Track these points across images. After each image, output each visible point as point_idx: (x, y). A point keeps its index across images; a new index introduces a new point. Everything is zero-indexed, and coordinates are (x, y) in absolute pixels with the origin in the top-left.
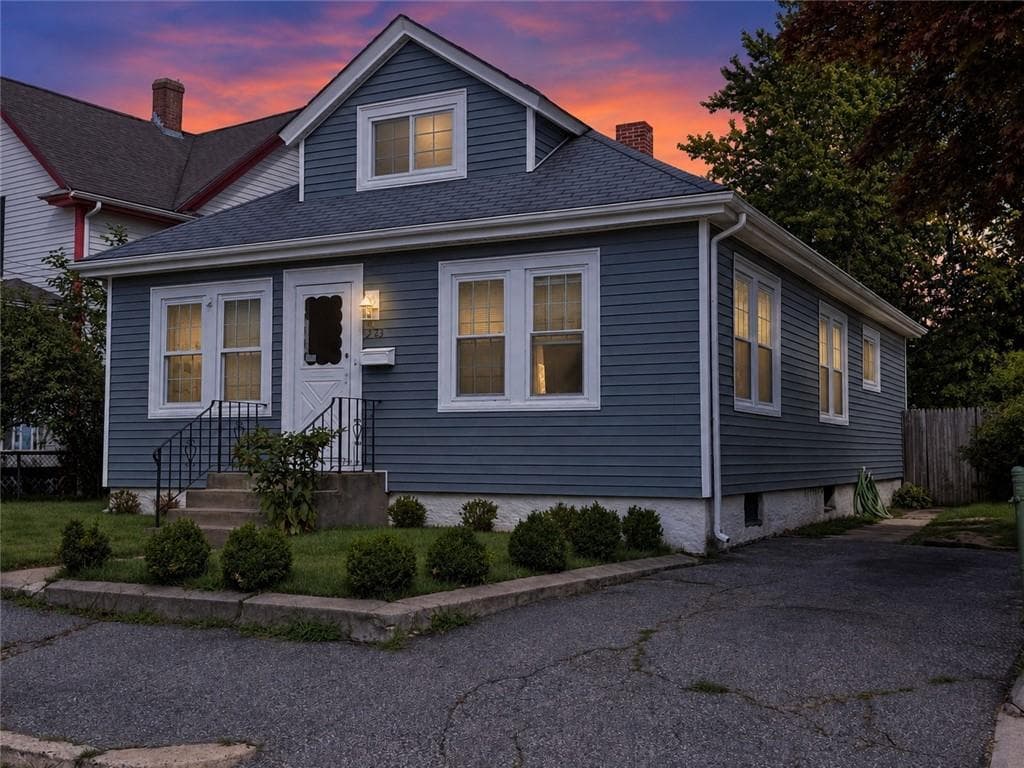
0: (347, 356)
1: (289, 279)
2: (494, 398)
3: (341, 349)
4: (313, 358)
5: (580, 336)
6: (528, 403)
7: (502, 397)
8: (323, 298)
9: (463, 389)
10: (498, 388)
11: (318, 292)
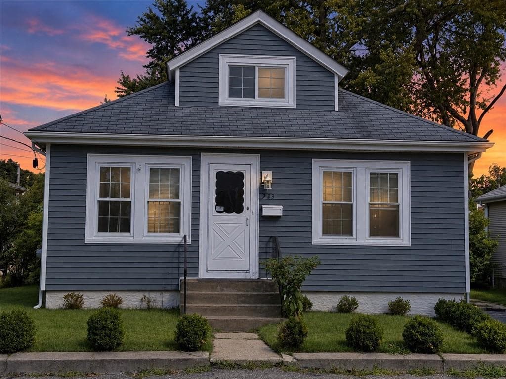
0: (248, 209)
1: (205, 159)
2: (346, 238)
3: (243, 204)
4: (222, 209)
5: (398, 206)
6: (366, 241)
7: (351, 237)
8: (230, 173)
9: (326, 232)
10: (349, 232)
11: (225, 169)
